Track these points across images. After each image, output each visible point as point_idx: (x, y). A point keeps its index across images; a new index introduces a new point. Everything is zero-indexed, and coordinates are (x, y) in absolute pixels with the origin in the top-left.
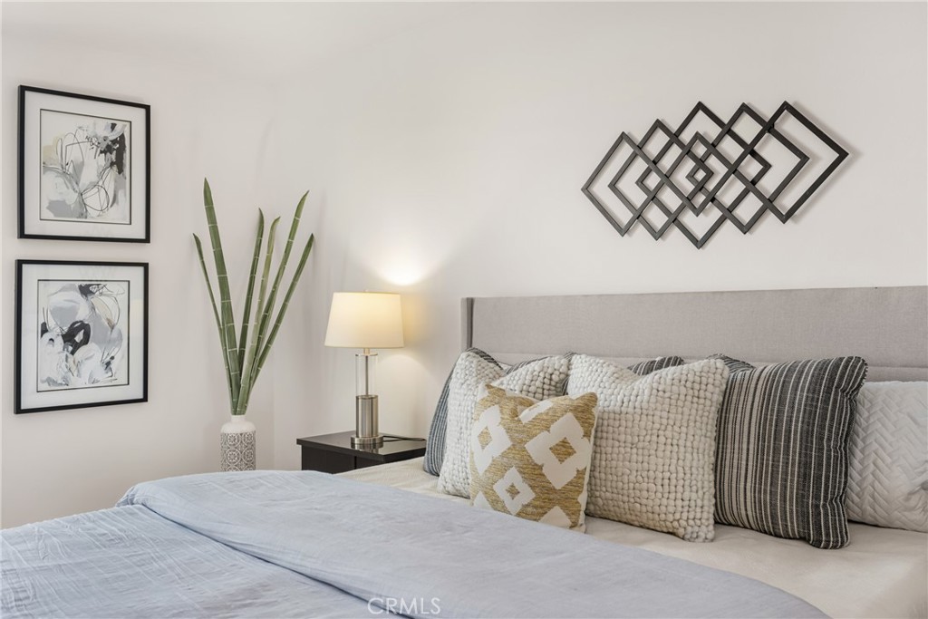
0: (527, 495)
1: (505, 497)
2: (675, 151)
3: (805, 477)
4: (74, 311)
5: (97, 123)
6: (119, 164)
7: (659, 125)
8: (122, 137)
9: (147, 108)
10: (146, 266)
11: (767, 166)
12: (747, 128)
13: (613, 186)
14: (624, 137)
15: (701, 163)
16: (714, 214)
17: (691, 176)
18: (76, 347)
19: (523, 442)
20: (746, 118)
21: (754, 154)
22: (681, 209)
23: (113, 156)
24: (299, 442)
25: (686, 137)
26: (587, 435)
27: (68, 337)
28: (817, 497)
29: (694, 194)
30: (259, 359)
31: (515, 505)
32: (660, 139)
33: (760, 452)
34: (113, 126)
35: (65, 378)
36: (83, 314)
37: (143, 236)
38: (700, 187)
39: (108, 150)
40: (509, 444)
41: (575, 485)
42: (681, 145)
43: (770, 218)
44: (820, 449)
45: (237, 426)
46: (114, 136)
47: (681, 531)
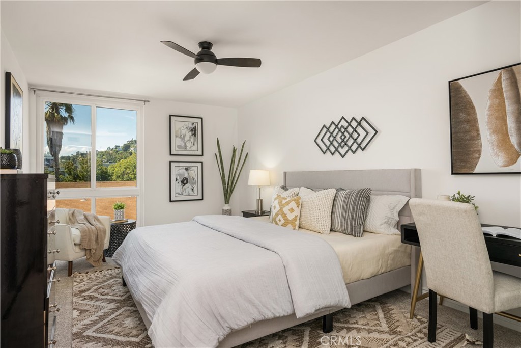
0: (283, 221)
1: (278, 222)
2: (337, 130)
3: (352, 219)
4: (184, 175)
5: (189, 123)
6: (195, 134)
7: (333, 123)
8: (195, 127)
9: (202, 118)
10: (202, 162)
11: (359, 135)
12: (354, 124)
13: (322, 140)
14: (324, 126)
15: (343, 133)
16: (346, 148)
17: (341, 138)
18: (185, 184)
19: (282, 208)
20: (354, 121)
21: (356, 131)
22: (338, 147)
23: (193, 132)
24: (242, 212)
25: (339, 126)
26: (298, 207)
27: (182, 182)
28: (355, 224)
29: (341, 142)
30: (232, 190)
31: (280, 224)
32: (333, 127)
33: (343, 212)
34: (193, 124)
35: (182, 193)
36: (186, 176)
37: (201, 154)
38: (343, 141)
39: (192, 131)
40: (279, 209)
41: (295, 219)
42: (338, 128)
43: (359, 150)
44: (356, 212)
45: (227, 207)
46: (193, 127)
47: (321, 232)
